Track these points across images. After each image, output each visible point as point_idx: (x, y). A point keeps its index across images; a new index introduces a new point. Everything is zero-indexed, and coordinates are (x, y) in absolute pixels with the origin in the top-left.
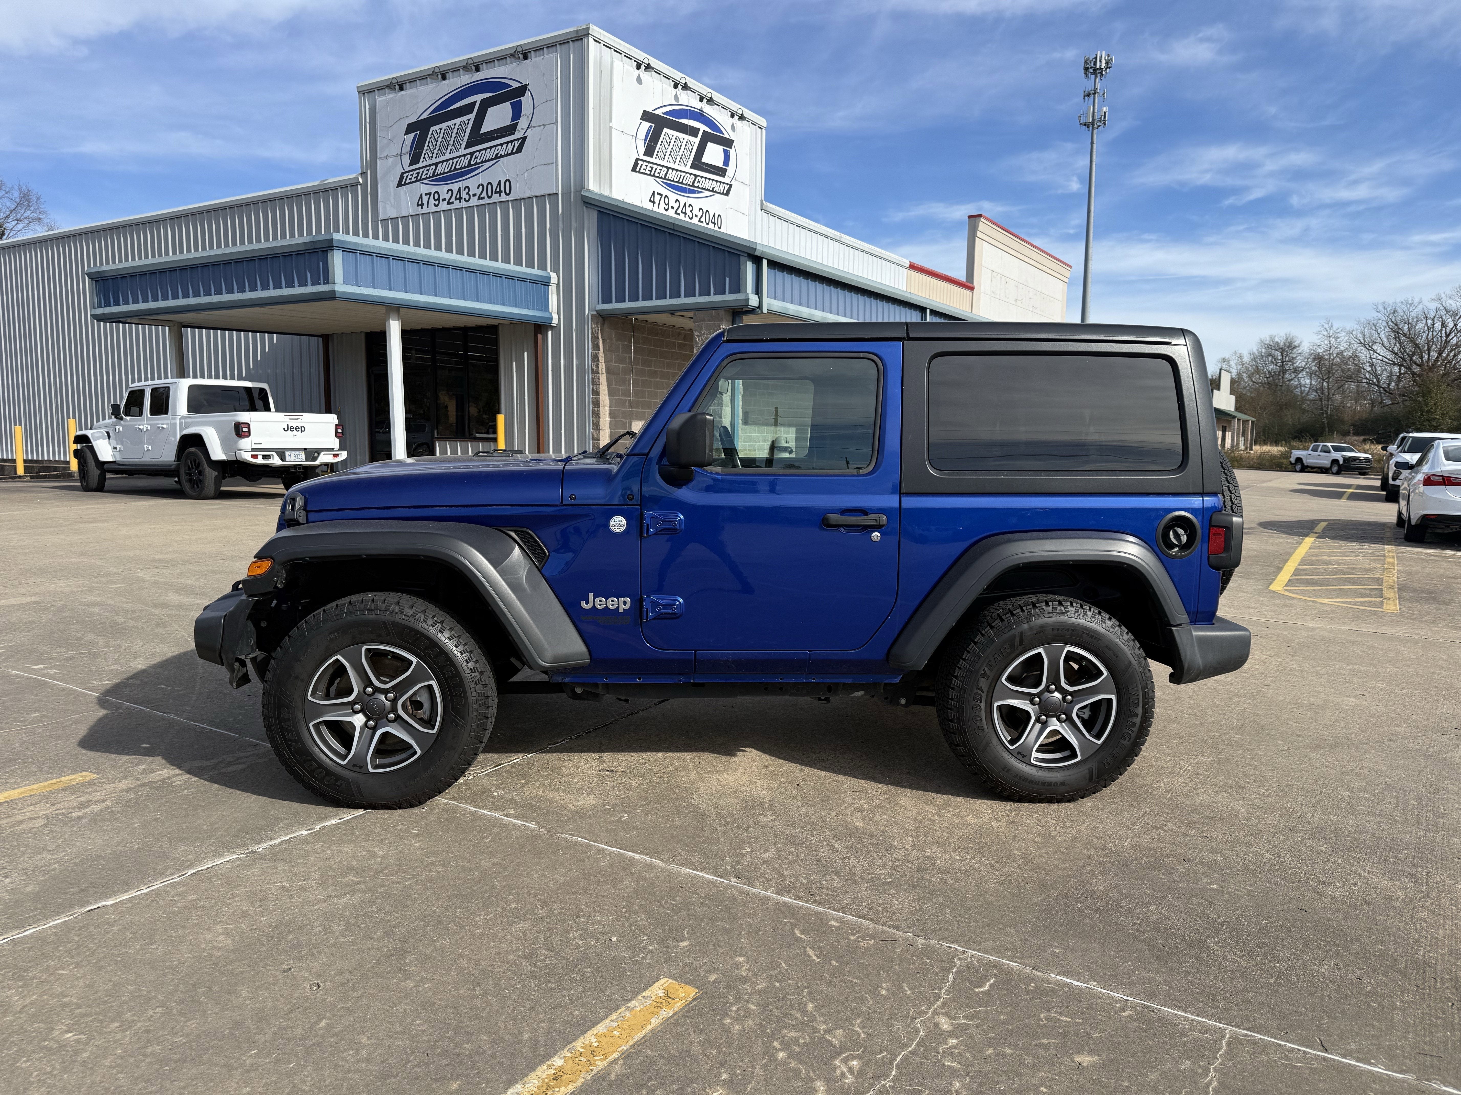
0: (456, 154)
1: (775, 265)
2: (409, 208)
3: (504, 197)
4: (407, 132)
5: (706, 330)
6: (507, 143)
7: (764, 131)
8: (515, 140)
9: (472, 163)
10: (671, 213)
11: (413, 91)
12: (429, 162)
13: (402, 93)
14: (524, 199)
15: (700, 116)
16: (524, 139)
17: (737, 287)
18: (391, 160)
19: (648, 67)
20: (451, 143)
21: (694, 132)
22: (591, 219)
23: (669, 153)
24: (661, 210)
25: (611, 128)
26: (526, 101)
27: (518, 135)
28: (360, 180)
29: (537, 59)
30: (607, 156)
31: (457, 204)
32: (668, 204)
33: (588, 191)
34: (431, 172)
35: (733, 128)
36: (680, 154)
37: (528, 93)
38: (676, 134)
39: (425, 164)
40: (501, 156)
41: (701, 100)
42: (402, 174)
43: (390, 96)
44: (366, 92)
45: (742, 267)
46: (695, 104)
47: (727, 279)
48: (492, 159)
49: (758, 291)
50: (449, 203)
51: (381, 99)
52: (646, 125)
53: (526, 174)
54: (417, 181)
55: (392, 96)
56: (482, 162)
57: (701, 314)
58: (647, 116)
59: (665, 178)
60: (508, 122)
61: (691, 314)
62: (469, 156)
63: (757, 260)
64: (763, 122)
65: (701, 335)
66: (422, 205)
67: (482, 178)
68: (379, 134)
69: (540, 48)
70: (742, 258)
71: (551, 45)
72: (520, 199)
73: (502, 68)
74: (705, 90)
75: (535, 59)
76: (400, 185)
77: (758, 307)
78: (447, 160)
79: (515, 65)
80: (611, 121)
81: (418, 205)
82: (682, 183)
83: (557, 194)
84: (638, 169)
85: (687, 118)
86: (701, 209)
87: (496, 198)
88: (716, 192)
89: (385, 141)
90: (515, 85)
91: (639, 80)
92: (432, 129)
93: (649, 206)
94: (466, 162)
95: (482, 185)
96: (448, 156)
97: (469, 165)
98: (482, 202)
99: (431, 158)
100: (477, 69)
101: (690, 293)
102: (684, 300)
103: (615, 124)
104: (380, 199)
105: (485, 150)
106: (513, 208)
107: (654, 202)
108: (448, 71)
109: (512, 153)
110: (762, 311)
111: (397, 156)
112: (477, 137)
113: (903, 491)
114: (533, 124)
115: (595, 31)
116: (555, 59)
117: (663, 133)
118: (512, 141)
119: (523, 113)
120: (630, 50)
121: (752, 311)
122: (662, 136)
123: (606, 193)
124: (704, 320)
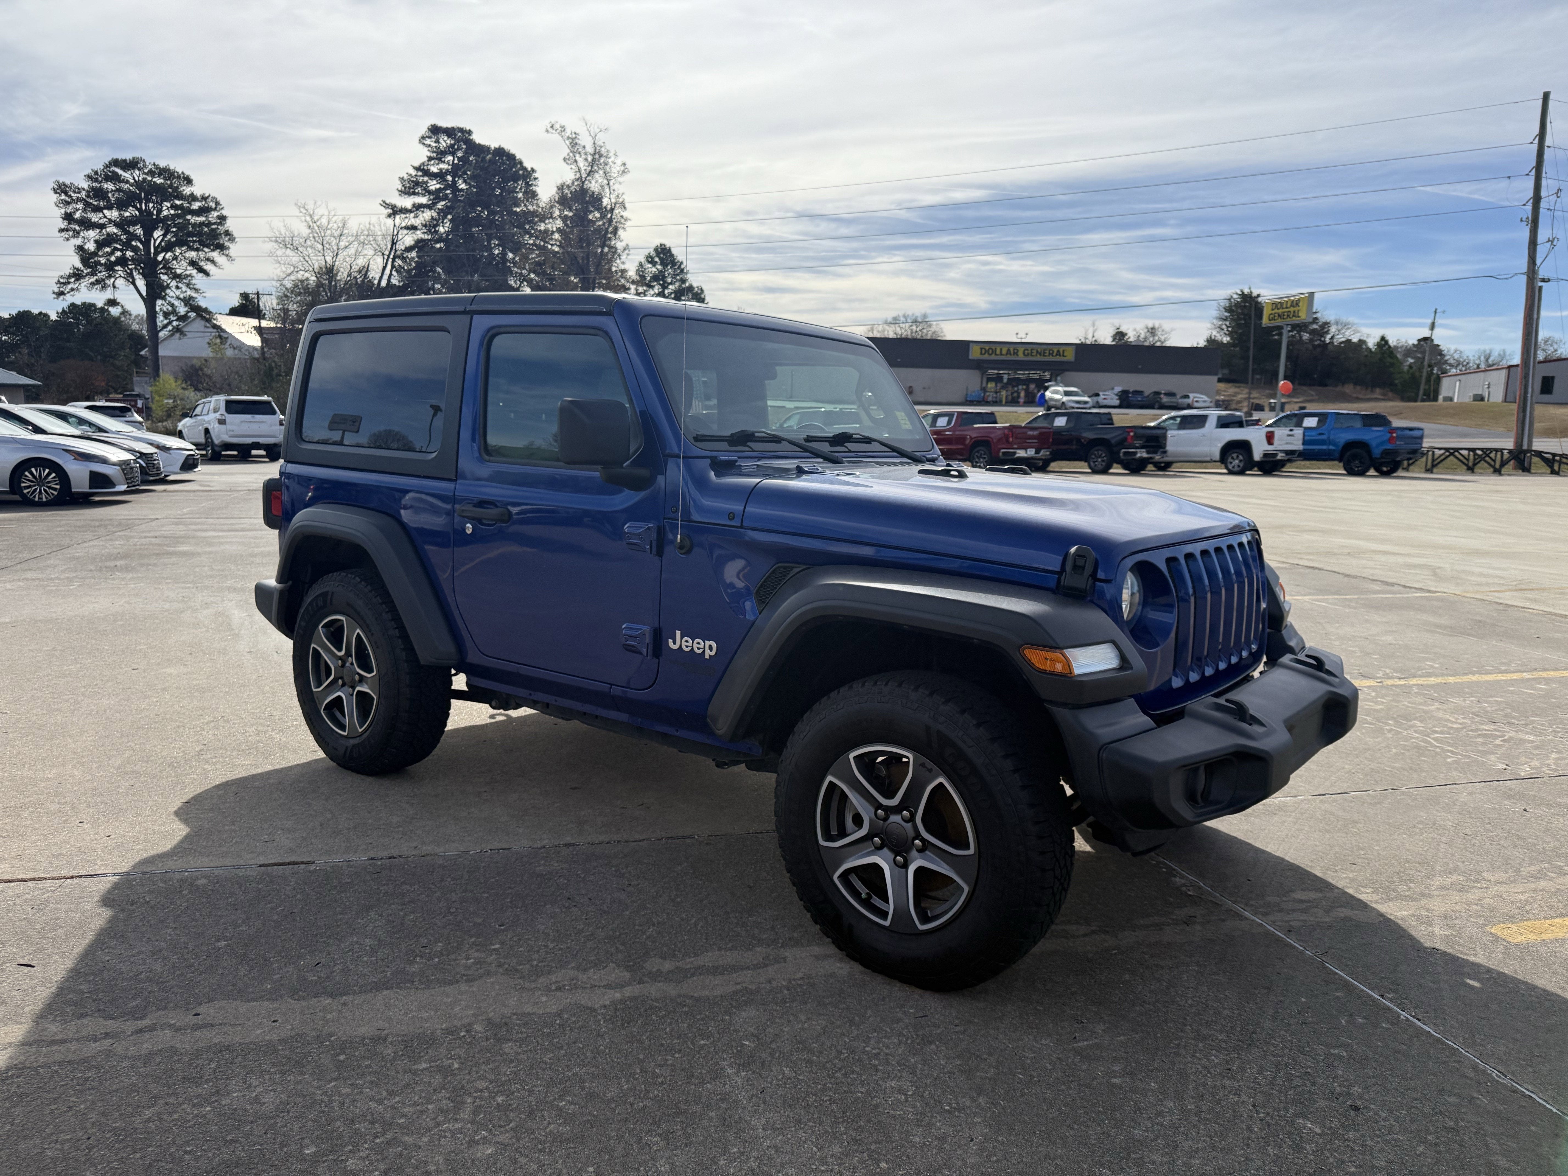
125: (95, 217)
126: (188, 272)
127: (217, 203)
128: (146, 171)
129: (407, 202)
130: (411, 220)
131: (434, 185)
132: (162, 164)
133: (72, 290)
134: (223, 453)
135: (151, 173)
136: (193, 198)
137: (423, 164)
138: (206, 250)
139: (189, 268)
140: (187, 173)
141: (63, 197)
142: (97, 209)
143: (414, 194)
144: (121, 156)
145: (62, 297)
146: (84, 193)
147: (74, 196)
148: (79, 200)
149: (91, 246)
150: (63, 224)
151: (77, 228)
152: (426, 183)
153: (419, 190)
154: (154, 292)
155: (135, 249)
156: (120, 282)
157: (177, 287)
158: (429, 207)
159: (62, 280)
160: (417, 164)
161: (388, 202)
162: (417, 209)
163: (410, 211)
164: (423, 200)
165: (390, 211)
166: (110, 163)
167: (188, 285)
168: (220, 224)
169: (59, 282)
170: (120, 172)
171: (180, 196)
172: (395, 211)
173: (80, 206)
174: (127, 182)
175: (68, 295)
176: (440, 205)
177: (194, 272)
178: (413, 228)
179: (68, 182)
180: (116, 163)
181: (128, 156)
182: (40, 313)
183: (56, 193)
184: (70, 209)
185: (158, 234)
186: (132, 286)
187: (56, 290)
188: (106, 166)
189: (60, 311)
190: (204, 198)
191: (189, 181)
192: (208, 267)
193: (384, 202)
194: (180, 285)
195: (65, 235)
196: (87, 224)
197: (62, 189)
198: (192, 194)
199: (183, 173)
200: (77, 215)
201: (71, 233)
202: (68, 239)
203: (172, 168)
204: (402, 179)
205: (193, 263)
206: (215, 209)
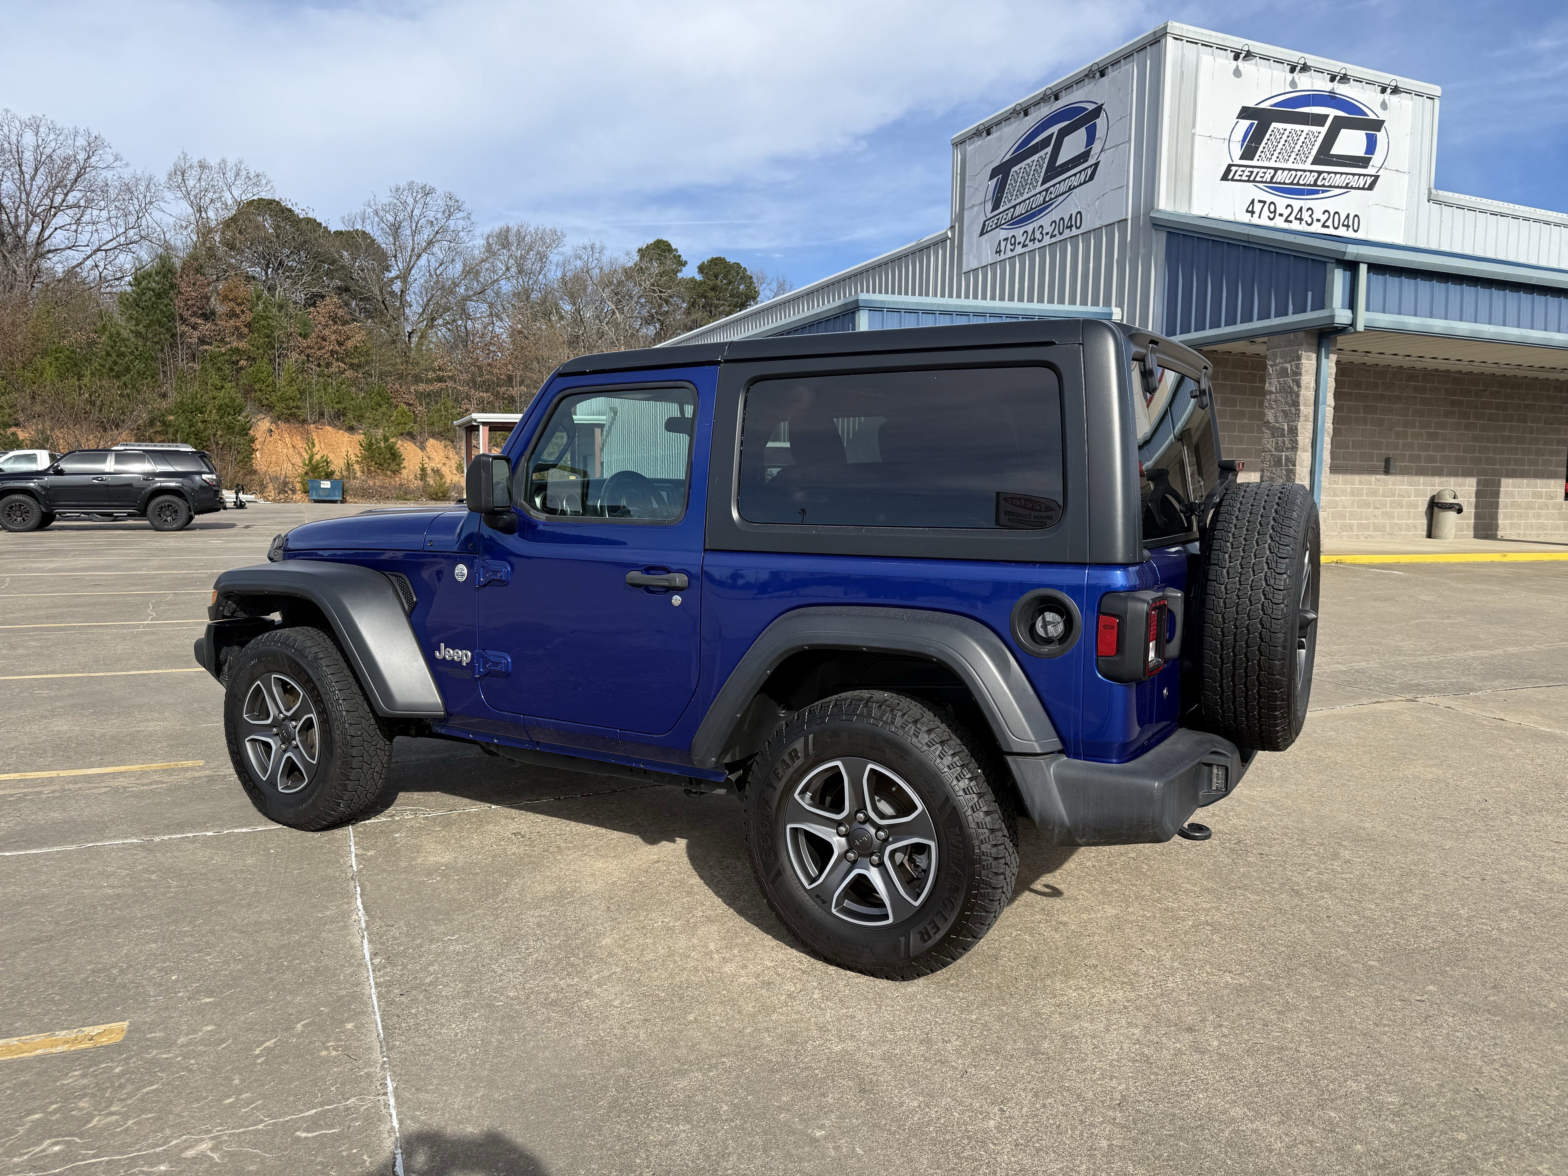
0: (1034, 193)
1: (1375, 268)
2: (989, 257)
3: (1075, 232)
4: (991, 178)
5: (1281, 358)
6: (1080, 172)
7: (1437, 101)
8: (1087, 168)
9: (1047, 199)
10: (1279, 222)
11: (999, 133)
12: (1009, 205)
13: (989, 137)
14: (1094, 230)
15: (1331, 100)
16: (1097, 164)
17: (1321, 302)
18: (976, 209)
19: (1249, 55)
20: (1029, 181)
21: (1319, 120)
22: (1160, 242)
23: (1278, 151)
24: (1264, 221)
25: (1193, 135)
26: (1100, 122)
27: (1091, 161)
28: (950, 234)
29: (1114, 74)
30: (1186, 169)
31: (1031, 246)
32: (1275, 211)
33: (1159, 211)
34: (1010, 215)
35: (1384, 106)
36: (1296, 150)
37: (1103, 114)
38: (1289, 127)
39: (1005, 208)
40: (1075, 188)
41: (1332, 79)
42: (985, 221)
43: (979, 143)
44: (959, 143)
45: (1328, 277)
46: (1322, 84)
47: (1310, 294)
48: (1066, 192)
49: (1352, 305)
50: (1024, 246)
51: (970, 148)
52: (1245, 124)
53: (1097, 203)
54: (997, 227)
55: (980, 142)
56: (1056, 197)
57: (1276, 339)
58: (1246, 113)
59: (1271, 182)
60: (1083, 149)
61: (1265, 339)
62: (1044, 193)
63: (1352, 266)
64: (1436, 90)
65: (1275, 365)
66: (1000, 251)
67: (1055, 214)
68: (967, 184)
69: (1116, 62)
70: (1329, 266)
71: (1127, 56)
72: (1090, 231)
73: (1080, 91)
74: (1337, 66)
75: (1111, 74)
76: (982, 234)
77: (1351, 325)
78: (1024, 201)
79: (1092, 85)
80: (1194, 126)
81: (996, 252)
82: (1298, 184)
83: (1126, 220)
84: (1230, 177)
85: (1309, 106)
86: (1326, 211)
87: (1067, 233)
88: (1352, 188)
89: (972, 190)
90: (1091, 107)
91: (1237, 73)
92: (1013, 169)
93: (1246, 218)
94: (1042, 199)
95: (1055, 222)
96: (1026, 196)
97: (1045, 202)
98: (1054, 240)
99: (1010, 201)
100: (1057, 98)
101: (1264, 315)
102: (1257, 324)
103: (1198, 130)
104: (964, 251)
105: (1060, 183)
106: (1083, 242)
107: (1253, 212)
108: (1029, 107)
109: (1085, 182)
110: (1355, 329)
111: (981, 204)
112: (1053, 171)
113: (707, 547)
114: (1106, 147)
115: (1175, 27)
116: (1133, 68)
117: (1271, 128)
118: (1084, 170)
119: (1097, 136)
120: (1224, 39)
121: (1342, 330)
122: (1269, 132)
123: (1183, 210)
124: (1279, 346)
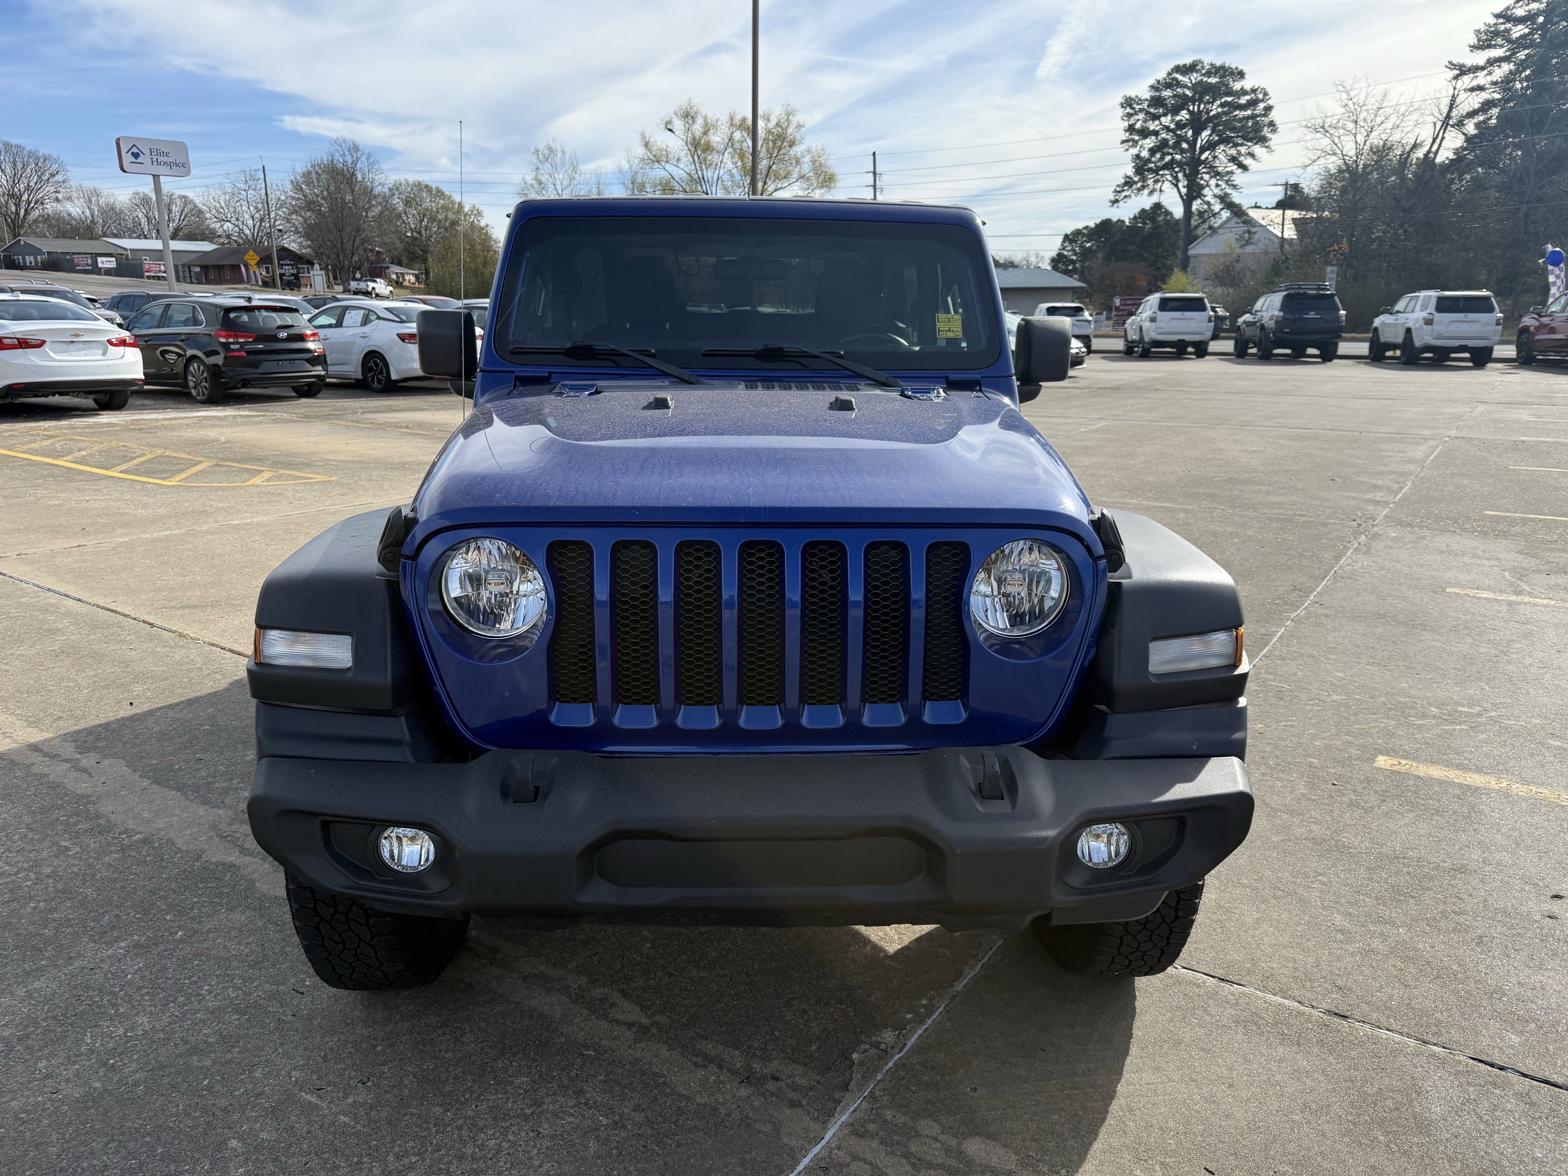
125: (1153, 126)
126: (1229, 169)
127: (1266, 94)
128: (1204, 72)
129: (1480, 58)
130: (1482, 79)
131: (1518, 31)
132: (1218, 63)
133: (1126, 197)
134: (1153, 350)
135: (1209, 74)
136: (1244, 92)
137: (1508, 8)
138: (1249, 144)
139: (1229, 165)
140: (1240, 68)
141: (1128, 110)
142: (1155, 117)
143: (1489, 46)
144: (1181, 62)
145: (1116, 205)
146: (1145, 105)
147: (1137, 107)
148: (1141, 110)
149: (1145, 154)
150: (1125, 136)
151: (1137, 138)
152: (1508, 31)
153: (1499, 41)
154: (1194, 192)
155: (1182, 151)
156: (1167, 186)
157: (1217, 185)
158: (1506, 59)
159: (1118, 189)
160: (1498, 10)
161: (1455, 62)
162: (1492, 65)
163: (1483, 68)
164: (1499, 53)
165: (1457, 72)
166: (1172, 70)
167: (1227, 182)
168: (1265, 115)
169: (1116, 191)
170: (1179, 77)
171: (1230, 93)
172: (1462, 71)
173: (1141, 116)
174: (1186, 86)
175: (1121, 203)
176: (1522, 55)
177: (1234, 168)
178: (1481, 88)
179: (1133, 96)
180: (1177, 69)
181: (1188, 61)
182: (1119, 220)
183: (1123, 107)
184: (1132, 121)
185: (1205, 134)
186: (1175, 190)
187: (1113, 198)
188: (1169, 74)
189: (1132, 217)
190: (1254, 91)
191: (1241, 75)
192: (1248, 161)
193: (1450, 63)
194: (1220, 182)
195: (1125, 146)
196: (1145, 133)
197: (1128, 102)
198: (1242, 88)
199: (1237, 68)
200: (1138, 126)
201: (1130, 144)
202: (1127, 150)
203: (1227, 65)
204: (1478, 32)
205: (1233, 159)
206: (1262, 100)
